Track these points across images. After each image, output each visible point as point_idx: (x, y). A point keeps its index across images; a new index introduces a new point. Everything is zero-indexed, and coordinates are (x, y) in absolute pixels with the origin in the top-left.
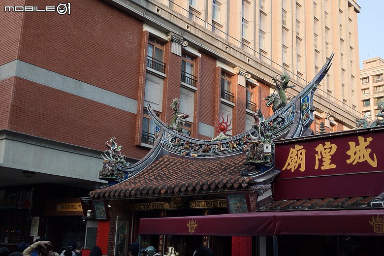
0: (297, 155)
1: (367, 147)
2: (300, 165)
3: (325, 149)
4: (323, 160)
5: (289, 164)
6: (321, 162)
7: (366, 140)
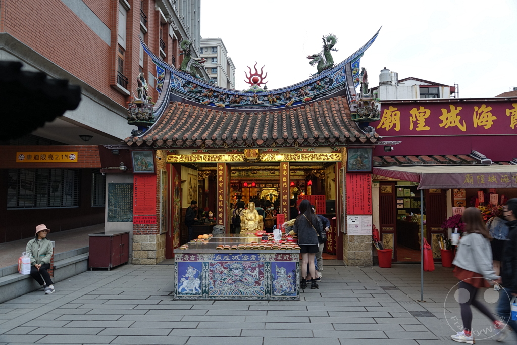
0: (391, 115)
1: (457, 115)
2: (395, 125)
3: (419, 113)
4: (418, 122)
5: (383, 124)
6: (416, 123)
7: (456, 109)
